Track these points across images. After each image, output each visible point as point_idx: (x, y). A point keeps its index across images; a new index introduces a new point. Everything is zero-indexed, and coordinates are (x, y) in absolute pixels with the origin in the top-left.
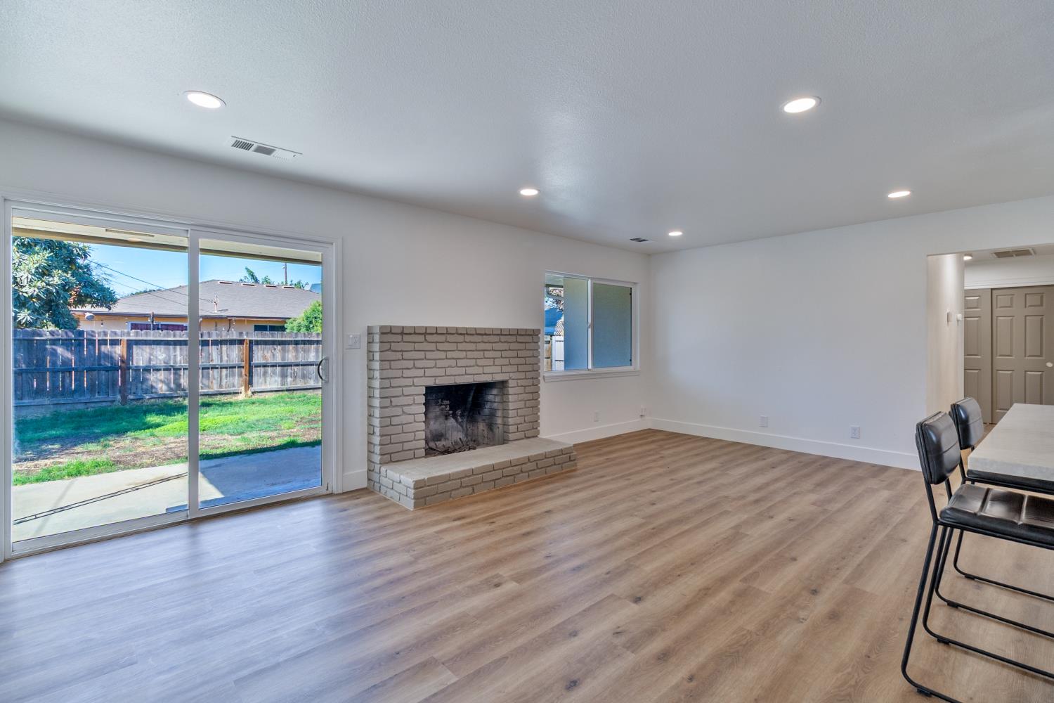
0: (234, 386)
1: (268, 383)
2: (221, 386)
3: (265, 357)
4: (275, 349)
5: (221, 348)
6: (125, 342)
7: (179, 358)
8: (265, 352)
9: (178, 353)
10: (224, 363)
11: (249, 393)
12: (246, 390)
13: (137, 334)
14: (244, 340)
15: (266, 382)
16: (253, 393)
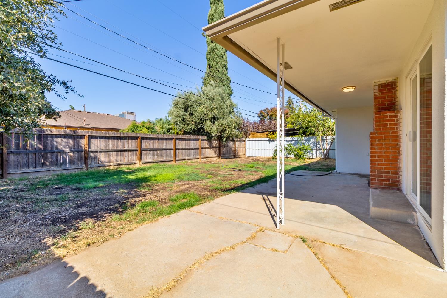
0: (134, 160)
1: (148, 159)
2: (128, 160)
3: (146, 145)
4: (150, 142)
5: (129, 141)
6: (87, 137)
7: (110, 146)
8: (146, 143)
9: (110, 143)
10: (130, 148)
11: (141, 163)
12: (140, 162)
13: (92, 133)
14: (138, 137)
15: (146, 158)
16: (142, 163)
